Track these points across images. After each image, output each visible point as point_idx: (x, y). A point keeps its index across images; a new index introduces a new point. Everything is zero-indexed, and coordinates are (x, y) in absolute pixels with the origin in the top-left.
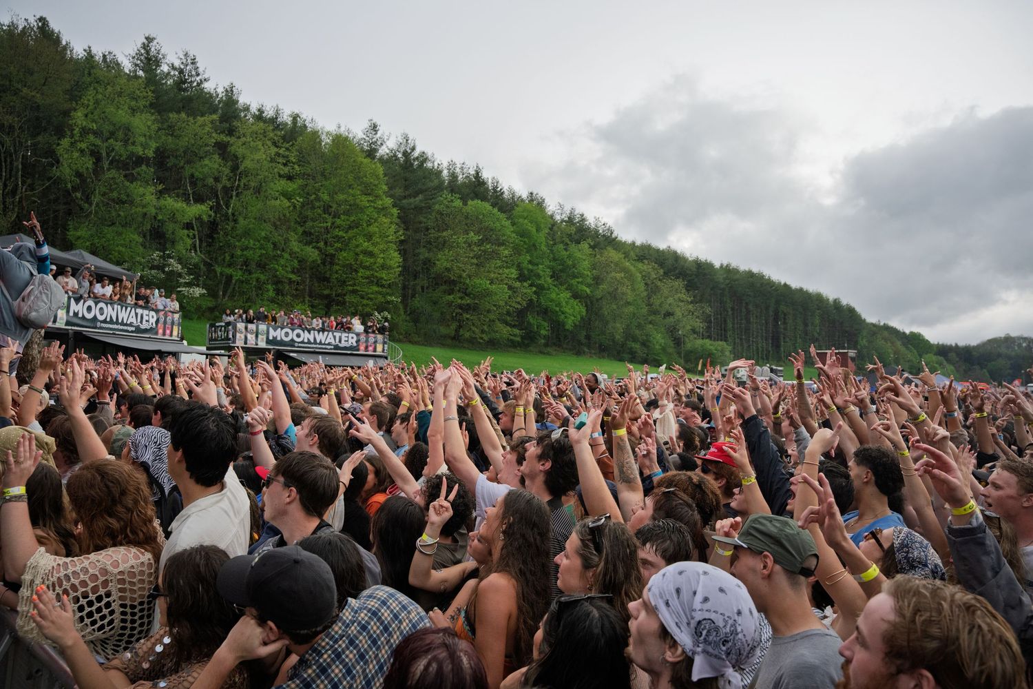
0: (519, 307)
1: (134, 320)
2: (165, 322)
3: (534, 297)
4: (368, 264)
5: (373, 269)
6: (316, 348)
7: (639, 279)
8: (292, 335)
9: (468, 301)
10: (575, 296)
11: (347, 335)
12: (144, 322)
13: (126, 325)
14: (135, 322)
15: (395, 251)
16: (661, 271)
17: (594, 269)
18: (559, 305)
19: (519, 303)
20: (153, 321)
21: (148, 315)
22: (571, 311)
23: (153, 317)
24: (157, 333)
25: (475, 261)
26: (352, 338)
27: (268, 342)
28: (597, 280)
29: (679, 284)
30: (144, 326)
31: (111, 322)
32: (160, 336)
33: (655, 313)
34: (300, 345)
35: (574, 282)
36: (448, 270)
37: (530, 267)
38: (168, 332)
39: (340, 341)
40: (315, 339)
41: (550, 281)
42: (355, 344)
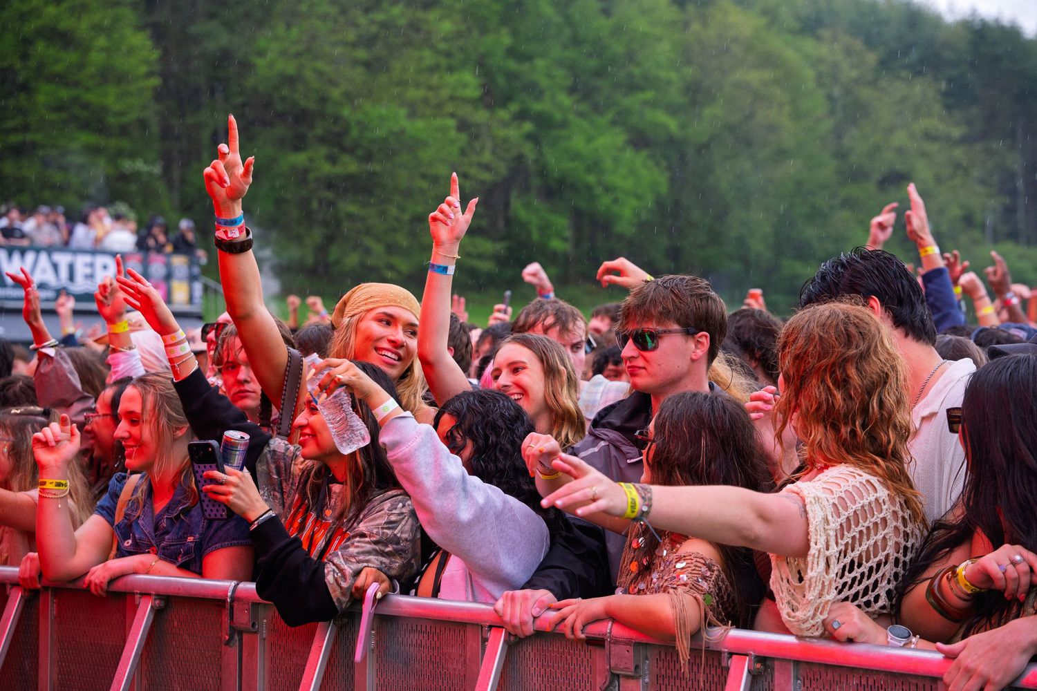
0: (486, 176)
3: (528, 150)
4: (59, 68)
5: (76, 84)
7: (811, 84)
9: (350, 165)
10: (639, 140)
11: (87, 259)
15: (140, 28)
16: (872, 58)
17: (688, 62)
18: (594, 166)
19: (487, 168)
22: (628, 184)
25: (362, 54)
26: (105, 267)
28: (696, 94)
29: (923, 89)
33: (856, 176)
35: (631, 101)
36: (291, 81)
37: (512, 65)
39: (71, 277)
41: (565, 100)
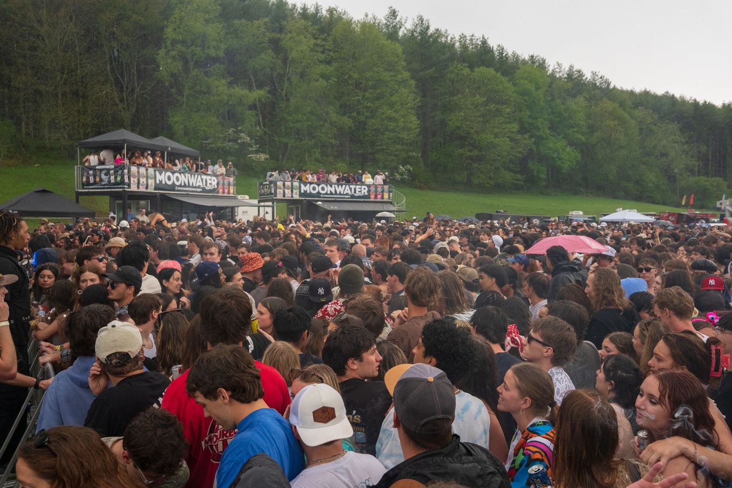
0: (521, 156)
1: (201, 184)
2: (223, 184)
3: (534, 147)
6: (337, 198)
7: (633, 125)
8: (318, 189)
9: (476, 153)
10: (571, 144)
11: (360, 187)
12: (208, 185)
13: (196, 187)
14: (201, 185)
17: (589, 118)
18: (556, 152)
19: (520, 152)
20: (215, 183)
21: (210, 180)
22: (567, 157)
23: (214, 180)
24: (218, 192)
26: (364, 189)
27: (301, 195)
28: (592, 129)
30: (209, 187)
31: (185, 186)
32: (220, 194)
33: (648, 154)
34: (324, 196)
35: (570, 131)
37: (530, 121)
38: (226, 191)
39: (355, 192)
40: (336, 191)
41: (548, 131)
42: (366, 194)
